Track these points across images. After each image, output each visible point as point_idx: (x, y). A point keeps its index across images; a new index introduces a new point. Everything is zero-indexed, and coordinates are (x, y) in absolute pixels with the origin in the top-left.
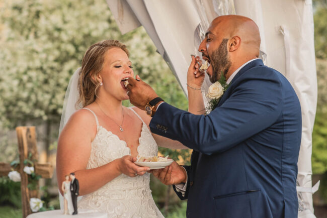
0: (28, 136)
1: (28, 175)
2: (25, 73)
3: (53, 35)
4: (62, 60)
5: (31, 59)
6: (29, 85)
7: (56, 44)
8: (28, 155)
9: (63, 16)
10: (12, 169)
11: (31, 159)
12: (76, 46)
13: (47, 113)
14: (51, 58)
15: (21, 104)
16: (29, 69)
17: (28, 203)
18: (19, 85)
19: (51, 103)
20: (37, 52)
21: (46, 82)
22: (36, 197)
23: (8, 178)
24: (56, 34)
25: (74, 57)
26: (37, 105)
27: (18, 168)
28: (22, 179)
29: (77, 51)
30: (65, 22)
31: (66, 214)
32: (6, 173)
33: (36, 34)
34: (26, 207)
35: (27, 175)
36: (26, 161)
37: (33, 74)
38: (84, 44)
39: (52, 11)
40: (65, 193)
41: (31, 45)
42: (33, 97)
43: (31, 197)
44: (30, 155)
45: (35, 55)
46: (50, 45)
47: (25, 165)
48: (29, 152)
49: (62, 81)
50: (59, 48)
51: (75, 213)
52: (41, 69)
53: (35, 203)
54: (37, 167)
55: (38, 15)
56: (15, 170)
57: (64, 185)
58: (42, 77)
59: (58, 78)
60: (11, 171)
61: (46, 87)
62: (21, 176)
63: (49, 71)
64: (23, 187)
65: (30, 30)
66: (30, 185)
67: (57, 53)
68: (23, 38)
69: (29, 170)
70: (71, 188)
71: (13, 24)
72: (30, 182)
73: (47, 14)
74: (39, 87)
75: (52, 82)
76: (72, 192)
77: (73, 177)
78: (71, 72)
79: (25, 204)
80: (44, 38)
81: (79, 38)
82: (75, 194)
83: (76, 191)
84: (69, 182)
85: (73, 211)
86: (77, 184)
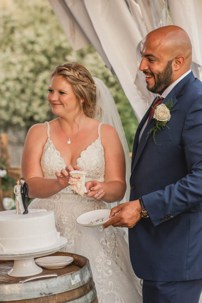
4: (37, 71)
5: (8, 70)
6: (8, 94)
7: (31, 56)
9: (36, 30)
11: (4, 163)
12: (49, 58)
13: (25, 120)
14: (27, 69)
16: (7, 80)
19: (28, 111)
20: (14, 65)
21: (23, 91)
24: (30, 47)
25: (47, 68)
26: (16, 113)
29: (50, 62)
30: (38, 35)
31: (17, 214)
37: (10, 84)
38: (56, 56)
39: (25, 26)
40: (17, 196)
41: (8, 57)
42: (12, 105)
43: (4, 197)
44: (3, 160)
45: (11, 67)
46: (25, 57)
49: (37, 90)
50: (33, 60)
51: (26, 212)
52: (18, 80)
53: (7, 202)
54: (8, 170)
55: (12, 30)
57: (16, 188)
58: (19, 87)
59: (34, 87)
61: (23, 97)
63: (25, 82)
65: (6, 44)
67: (31, 65)
70: (21, 191)
73: (21, 29)
74: (17, 97)
75: (28, 92)
76: (22, 194)
77: (23, 182)
80: (19, 51)
81: (51, 50)
82: (24, 196)
83: (26, 193)
84: (21, 186)
85: (24, 211)
86: (27, 187)
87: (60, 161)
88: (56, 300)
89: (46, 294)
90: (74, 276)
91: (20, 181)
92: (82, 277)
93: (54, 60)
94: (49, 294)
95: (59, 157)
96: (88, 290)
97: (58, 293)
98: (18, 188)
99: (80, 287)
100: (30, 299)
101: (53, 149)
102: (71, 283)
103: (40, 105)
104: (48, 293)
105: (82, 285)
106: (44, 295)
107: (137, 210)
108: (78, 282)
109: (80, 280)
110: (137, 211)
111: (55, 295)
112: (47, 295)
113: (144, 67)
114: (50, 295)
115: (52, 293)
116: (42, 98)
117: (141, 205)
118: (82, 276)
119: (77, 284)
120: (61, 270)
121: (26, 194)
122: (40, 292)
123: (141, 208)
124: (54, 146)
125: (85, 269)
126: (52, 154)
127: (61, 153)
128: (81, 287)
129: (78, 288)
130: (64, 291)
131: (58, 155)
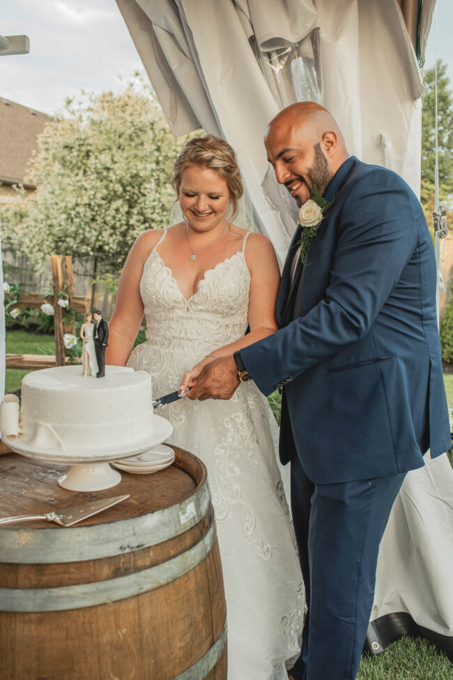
0: (64, 265)
1: (63, 308)
2: (74, 209)
3: (103, 174)
4: (110, 199)
5: (80, 195)
6: (77, 220)
7: (105, 183)
8: (63, 287)
9: (113, 156)
10: (45, 301)
11: (67, 291)
12: (124, 186)
13: (93, 249)
14: (99, 195)
15: (68, 239)
16: (77, 205)
17: (61, 339)
18: (67, 219)
19: (97, 240)
20: (86, 189)
21: (93, 220)
22: (71, 333)
23: (41, 310)
25: (120, 197)
26: (84, 241)
27: (52, 299)
28: (55, 312)
29: (125, 191)
30: (114, 162)
31: (86, 376)
32: (39, 306)
33: (85, 172)
34: (59, 344)
35: (61, 309)
36: (60, 293)
37: (81, 209)
38: (131, 184)
39: (101, 152)
40: (86, 343)
41: (80, 181)
42: (80, 233)
43: (65, 333)
44: (65, 286)
45: (83, 192)
46: (98, 183)
47: (59, 297)
48: (64, 284)
49: (108, 218)
50: (107, 187)
51: (101, 374)
52: (89, 205)
53: (69, 339)
54: (72, 300)
55: (88, 155)
56: (48, 303)
57: (84, 328)
58: (89, 214)
59: (105, 216)
60: (44, 303)
61: (93, 225)
62: (55, 309)
63: (96, 208)
64: (56, 321)
65: (79, 168)
66: (64, 320)
67: (105, 192)
68: (73, 175)
69: (63, 303)
70: (94, 335)
71: (64, 162)
72: (63, 316)
73: (97, 154)
74: (87, 223)
75: (99, 220)
76: (95, 340)
77: (98, 318)
78: (117, 210)
79: (59, 339)
80: (94, 176)
81: (127, 178)
82: (101, 344)
83: (103, 339)
84: (93, 325)
85: (98, 371)
86: (105, 328)
87: (171, 283)
88: (150, 557)
89: (132, 548)
90: (186, 506)
91: (93, 317)
92: (198, 506)
93: (129, 188)
94: (139, 546)
95: (170, 277)
96: (207, 527)
97: (154, 544)
98: (88, 328)
99: (194, 526)
100: (99, 560)
101: (160, 265)
102: (179, 521)
103: (111, 235)
104: (136, 545)
105: (197, 520)
106: (127, 550)
107: (231, 372)
108: (192, 516)
109: (195, 513)
110: (231, 374)
111: (149, 548)
112: (133, 550)
113: (284, 176)
114: (140, 548)
115: (143, 545)
116: (114, 228)
117: (237, 363)
118: (199, 502)
119: (190, 521)
120: (154, 479)
121: (105, 342)
122: (120, 545)
123: (238, 368)
124: (162, 260)
125: (203, 489)
126: (158, 272)
127: (173, 272)
128: (196, 525)
129: (192, 528)
130: (166, 539)
131: (169, 274)
